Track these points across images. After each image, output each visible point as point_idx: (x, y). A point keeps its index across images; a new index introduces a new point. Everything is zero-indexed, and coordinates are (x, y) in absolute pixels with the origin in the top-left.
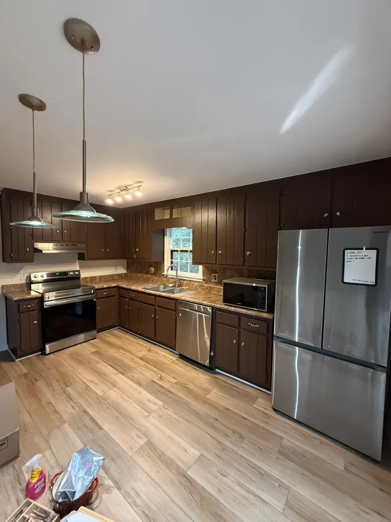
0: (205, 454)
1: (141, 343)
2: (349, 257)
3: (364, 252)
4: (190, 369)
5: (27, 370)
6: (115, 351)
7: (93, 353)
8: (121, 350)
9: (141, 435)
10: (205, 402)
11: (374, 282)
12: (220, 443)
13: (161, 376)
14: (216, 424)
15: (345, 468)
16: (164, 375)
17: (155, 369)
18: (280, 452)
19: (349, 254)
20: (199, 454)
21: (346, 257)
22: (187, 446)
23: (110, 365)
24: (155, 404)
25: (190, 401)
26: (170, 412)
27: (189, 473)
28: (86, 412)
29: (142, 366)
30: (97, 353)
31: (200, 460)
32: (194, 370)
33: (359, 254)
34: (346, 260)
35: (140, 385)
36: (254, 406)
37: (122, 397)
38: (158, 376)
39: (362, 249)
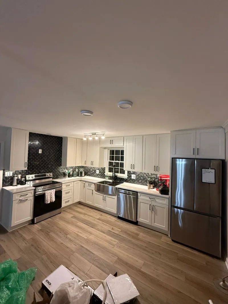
0: (146, 262)
1: (95, 211)
2: (204, 172)
3: (210, 170)
4: (125, 224)
5: (41, 227)
6: (83, 216)
7: (72, 217)
8: (86, 215)
9: (114, 256)
10: (138, 239)
11: (214, 182)
12: (151, 257)
13: (112, 228)
14: (147, 249)
15: (206, 263)
16: (114, 228)
17: (107, 224)
18: (178, 259)
19: (204, 171)
20: (143, 262)
21: (203, 172)
22: (137, 259)
23: (85, 224)
24: (115, 241)
25: (131, 239)
26: (123, 245)
27: (142, 270)
28: (82, 247)
29: (101, 223)
30: (74, 217)
31: (144, 264)
32: (127, 224)
33: (208, 171)
34: (203, 173)
35: (104, 233)
36: (161, 240)
37: (97, 239)
38: (111, 228)
39: (209, 169)
